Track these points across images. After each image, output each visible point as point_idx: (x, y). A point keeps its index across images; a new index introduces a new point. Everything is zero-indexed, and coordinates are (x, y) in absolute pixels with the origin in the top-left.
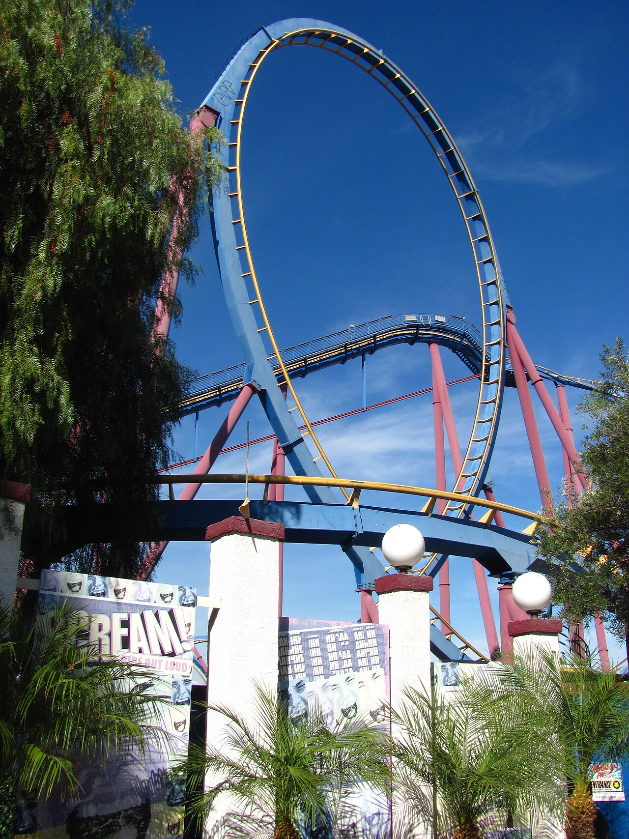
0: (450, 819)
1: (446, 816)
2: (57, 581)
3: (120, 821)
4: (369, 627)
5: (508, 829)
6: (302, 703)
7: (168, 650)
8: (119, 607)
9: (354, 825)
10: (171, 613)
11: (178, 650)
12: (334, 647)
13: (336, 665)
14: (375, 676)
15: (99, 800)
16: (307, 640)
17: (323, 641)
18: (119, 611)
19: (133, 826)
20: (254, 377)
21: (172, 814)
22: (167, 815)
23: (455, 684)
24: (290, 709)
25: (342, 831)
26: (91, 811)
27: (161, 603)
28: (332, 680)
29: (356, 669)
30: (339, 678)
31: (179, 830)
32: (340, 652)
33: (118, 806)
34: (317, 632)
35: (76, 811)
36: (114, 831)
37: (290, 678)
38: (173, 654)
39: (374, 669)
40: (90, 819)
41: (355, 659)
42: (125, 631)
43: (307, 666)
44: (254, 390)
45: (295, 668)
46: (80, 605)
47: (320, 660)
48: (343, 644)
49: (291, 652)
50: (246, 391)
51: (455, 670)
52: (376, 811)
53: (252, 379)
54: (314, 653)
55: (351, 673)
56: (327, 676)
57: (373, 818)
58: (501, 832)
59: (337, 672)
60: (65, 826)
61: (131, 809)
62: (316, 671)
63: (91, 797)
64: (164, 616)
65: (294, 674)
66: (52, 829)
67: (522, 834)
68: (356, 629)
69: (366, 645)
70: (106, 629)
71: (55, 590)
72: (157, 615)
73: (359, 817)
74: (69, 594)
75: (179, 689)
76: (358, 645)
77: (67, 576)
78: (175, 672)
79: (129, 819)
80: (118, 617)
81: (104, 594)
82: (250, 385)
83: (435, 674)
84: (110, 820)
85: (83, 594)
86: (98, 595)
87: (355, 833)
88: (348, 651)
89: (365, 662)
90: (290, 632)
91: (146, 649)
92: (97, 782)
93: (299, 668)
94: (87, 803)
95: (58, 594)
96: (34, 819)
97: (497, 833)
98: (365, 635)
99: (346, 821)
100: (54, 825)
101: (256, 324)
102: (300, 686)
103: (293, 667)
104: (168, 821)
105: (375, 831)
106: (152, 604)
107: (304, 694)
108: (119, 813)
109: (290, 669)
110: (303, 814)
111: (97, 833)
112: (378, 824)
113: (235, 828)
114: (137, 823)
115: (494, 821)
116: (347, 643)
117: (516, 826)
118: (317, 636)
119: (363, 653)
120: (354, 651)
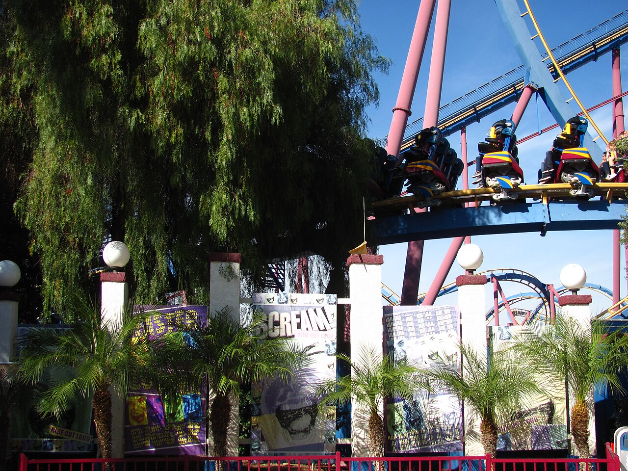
0: (504, 417)
1: (501, 416)
2: (261, 298)
3: (302, 412)
4: (446, 308)
5: (548, 425)
6: (403, 352)
7: (322, 328)
8: (294, 308)
9: (437, 419)
10: (323, 309)
11: (328, 327)
12: (422, 320)
13: (424, 330)
14: (450, 336)
15: (290, 402)
16: (405, 318)
17: (415, 318)
18: (295, 310)
19: (309, 415)
20: (532, 79)
21: (329, 409)
22: (326, 410)
23: (509, 338)
24: (395, 356)
25: (430, 422)
26: (287, 407)
27: (317, 304)
28: (421, 339)
29: (437, 332)
30: (426, 338)
31: (333, 418)
32: (426, 323)
33: (300, 406)
34: (411, 313)
35: (279, 407)
36: (299, 417)
37: (395, 339)
38: (325, 330)
39: (449, 332)
40: (287, 411)
41: (436, 327)
42: (298, 320)
43: (405, 332)
44: (533, 90)
45: (398, 333)
46: (272, 309)
47: (413, 329)
48: (428, 318)
49: (394, 325)
50: (527, 92)
51: (508, 330)
52: (452, 412)
53: (530, 81)
54: (409, 324)
55: (434, 335)
56: (418, 337)
57: (450, 415)
58: (543, 426)
59: (425, 335)
60: (275, 414)
61: (307, 407)
62: (411, 334)
63: (286, 401)
64: (320, 311)
65: (397, 337)
66: (269, 415)
67: (559, 428)
68: (437, 309)
69: (444, 318)
70: (288, 320)
71: (261, 302)
72: (315, 310)
73: (441, 415)
74: (268, 304)
75: (329, 347)
76: (438, 319)
77: (266, 295)
78: (327, 339)
79: (307, 412)
80: (294, 314)
81: (286, 302)
82: (528, 87)
83: (493, 333)
84: (297, 412)
85: (275, 303)
86: (283, 303)
87: (438, 422)
88: (432, 322)
89: (443, 328)
90: (394, 314)
91: (310, 328)
92: (289, 394)
93: (399, 333)
94: (285, 404)
95: (263, 304)
96: (260, 410)
97: (539, 427)
98: (443, 312)
99: (433, 416)
100: (270, 413)
101: (529, 33)
102: (401, 343)
103: (396, 333)
104: (327, 413)
105: (451, 422)
106: (312, 305)
107: (404, 347)
108: (302, 409)
109: (394, 334)
110: (405, 412)
111: (291, 417)
112: (453, 418)
113: (359, 417)
114: (311, 414)
115: (537, 420)
116: (431, 318)
117: (555, 423)
118: (411, 315)
119: (442, 323)
120: (436, 322)
